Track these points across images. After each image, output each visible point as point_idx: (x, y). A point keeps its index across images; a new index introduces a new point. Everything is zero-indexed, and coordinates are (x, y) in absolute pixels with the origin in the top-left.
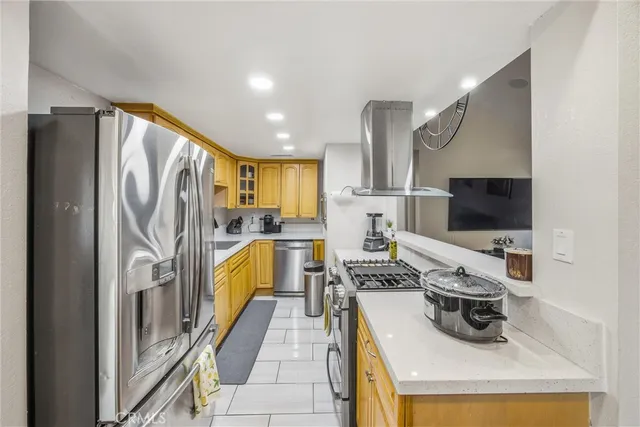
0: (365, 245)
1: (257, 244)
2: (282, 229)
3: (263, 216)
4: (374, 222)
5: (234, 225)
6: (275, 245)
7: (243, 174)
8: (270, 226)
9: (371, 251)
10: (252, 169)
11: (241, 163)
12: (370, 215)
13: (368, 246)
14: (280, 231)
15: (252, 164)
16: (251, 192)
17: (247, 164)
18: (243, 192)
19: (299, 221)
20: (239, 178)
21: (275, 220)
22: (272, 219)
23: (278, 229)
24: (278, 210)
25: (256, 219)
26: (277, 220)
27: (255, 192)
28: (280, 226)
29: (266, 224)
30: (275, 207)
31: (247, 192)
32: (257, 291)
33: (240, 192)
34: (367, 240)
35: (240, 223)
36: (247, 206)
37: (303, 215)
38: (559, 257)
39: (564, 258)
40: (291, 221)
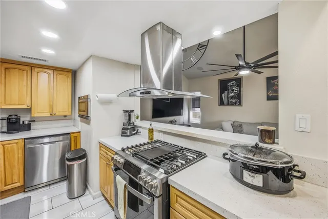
0: (123, 133)
2: (32, 127)
4: (129, 116)
9: (128, 136)
12: (125, 111)
13: (126, 133)
14: (30, 129)
21: (22, 119)
22: (18, 119)
23: (28, 127)
24: (29, 110)
26: (24, 120)
28: (29, 125)
30: (24, 107)
34: (123, 129)
37: (57, 114)
38: (301, 130)
39: (304, 130)
40: (43, 119)
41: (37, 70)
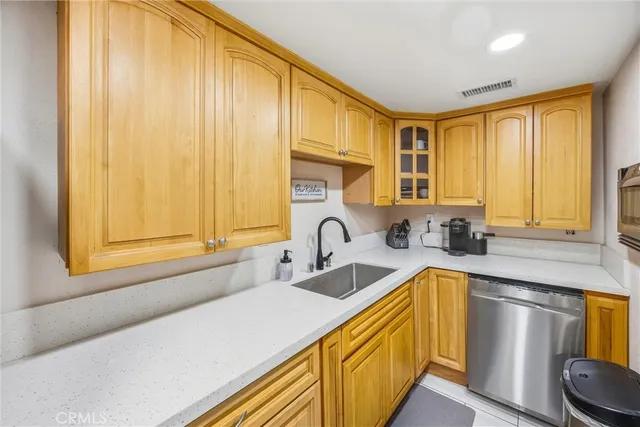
1: (433, 276)
2: (489, 249)
3: (447, 219)
5: (397, 233)
6: (471, 287)
7: (407, 144)
8: (461, 240)
10: (422, 134)
11: (404, 124)
14: (484, 252)
15: (424, 125)
16: (423, 176)
17: (414, 124)
18: (406, 175)
19: (533, 232)
20: (399, 151)
21: (473, 229)
22: (465, 227)
23: (480, 248)
24: (480, 211)
25: (436, 224)
26: (477, 229)
27: (431, 176)
28: (483, 243)
29: (452, 234)
30: (473, 203)
31: (415, 175)
32: (430, 367)
33: (400, 175)
35: (406, 232)
36: (414, 201)
37: (545, 223)
40: (512, 234)
41: (495, 116)
